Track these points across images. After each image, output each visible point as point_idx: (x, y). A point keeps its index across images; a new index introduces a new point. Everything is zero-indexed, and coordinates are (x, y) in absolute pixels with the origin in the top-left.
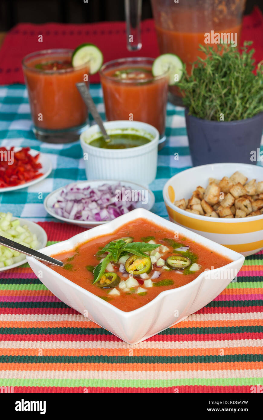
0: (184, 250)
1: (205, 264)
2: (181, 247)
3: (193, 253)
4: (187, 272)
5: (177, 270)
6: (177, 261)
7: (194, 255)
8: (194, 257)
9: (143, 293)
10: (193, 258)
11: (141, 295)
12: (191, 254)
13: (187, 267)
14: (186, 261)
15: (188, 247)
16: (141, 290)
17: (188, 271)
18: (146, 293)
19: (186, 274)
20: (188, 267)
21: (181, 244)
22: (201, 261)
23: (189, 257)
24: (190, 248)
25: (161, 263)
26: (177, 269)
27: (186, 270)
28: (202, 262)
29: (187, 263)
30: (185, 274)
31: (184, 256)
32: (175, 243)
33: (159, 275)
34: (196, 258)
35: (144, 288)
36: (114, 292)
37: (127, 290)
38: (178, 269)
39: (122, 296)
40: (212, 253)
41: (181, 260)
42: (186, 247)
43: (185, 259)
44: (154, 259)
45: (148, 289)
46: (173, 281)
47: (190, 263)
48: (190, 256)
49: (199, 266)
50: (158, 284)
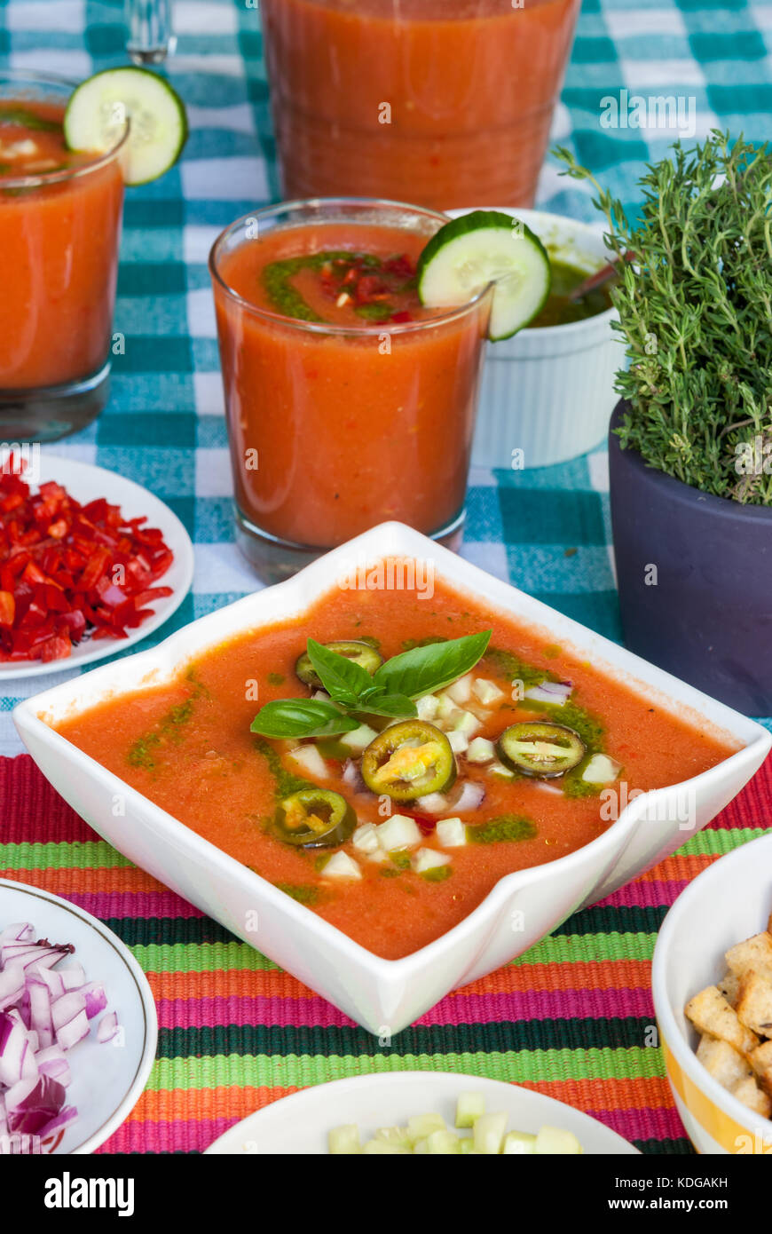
0: (556, 697)
1: (633, 755)
2: (545, 684)
3: (586, 711)
4: (577, 787)
5: (542, 780)
6: (537, 743)
7: (592, 717)
8: (594, 728)
9: (440, 869)
10: (591, 730)
11: (432, 877)
12: (582, 716)
13: (575, 767)
14: (567, 745)
15: (567, 684)
16: (429, 861)
17: (578, 782)
18: (449, 870)
19: (575, 797)
20: (576, 770)
21: (542, 670)
22: (619, 744)
23: (573, 725)
24: (576, 691)
25: (482, 750)
26: (537, 776)
27: (570, 781)
28: (622, 747)
29: (572, 754)
30: (571, 796)
31: (558, 723)
32: (520, 668)
33: (481, 798)
34: (600, 731)
35: (437, 847)
36: (341, 867)
37: (379, 857)
38: (544, 777)
39: (370, 882)
40: (651, 710)
41: (549, 741)
42: (561, 683)
43: (564, 736)
44: (458, 743)
45: (454, 852)
46: (532, 822)
47: (581, 753)
48: (577, 721)
49: (614, 764)
50: (486, 834)
